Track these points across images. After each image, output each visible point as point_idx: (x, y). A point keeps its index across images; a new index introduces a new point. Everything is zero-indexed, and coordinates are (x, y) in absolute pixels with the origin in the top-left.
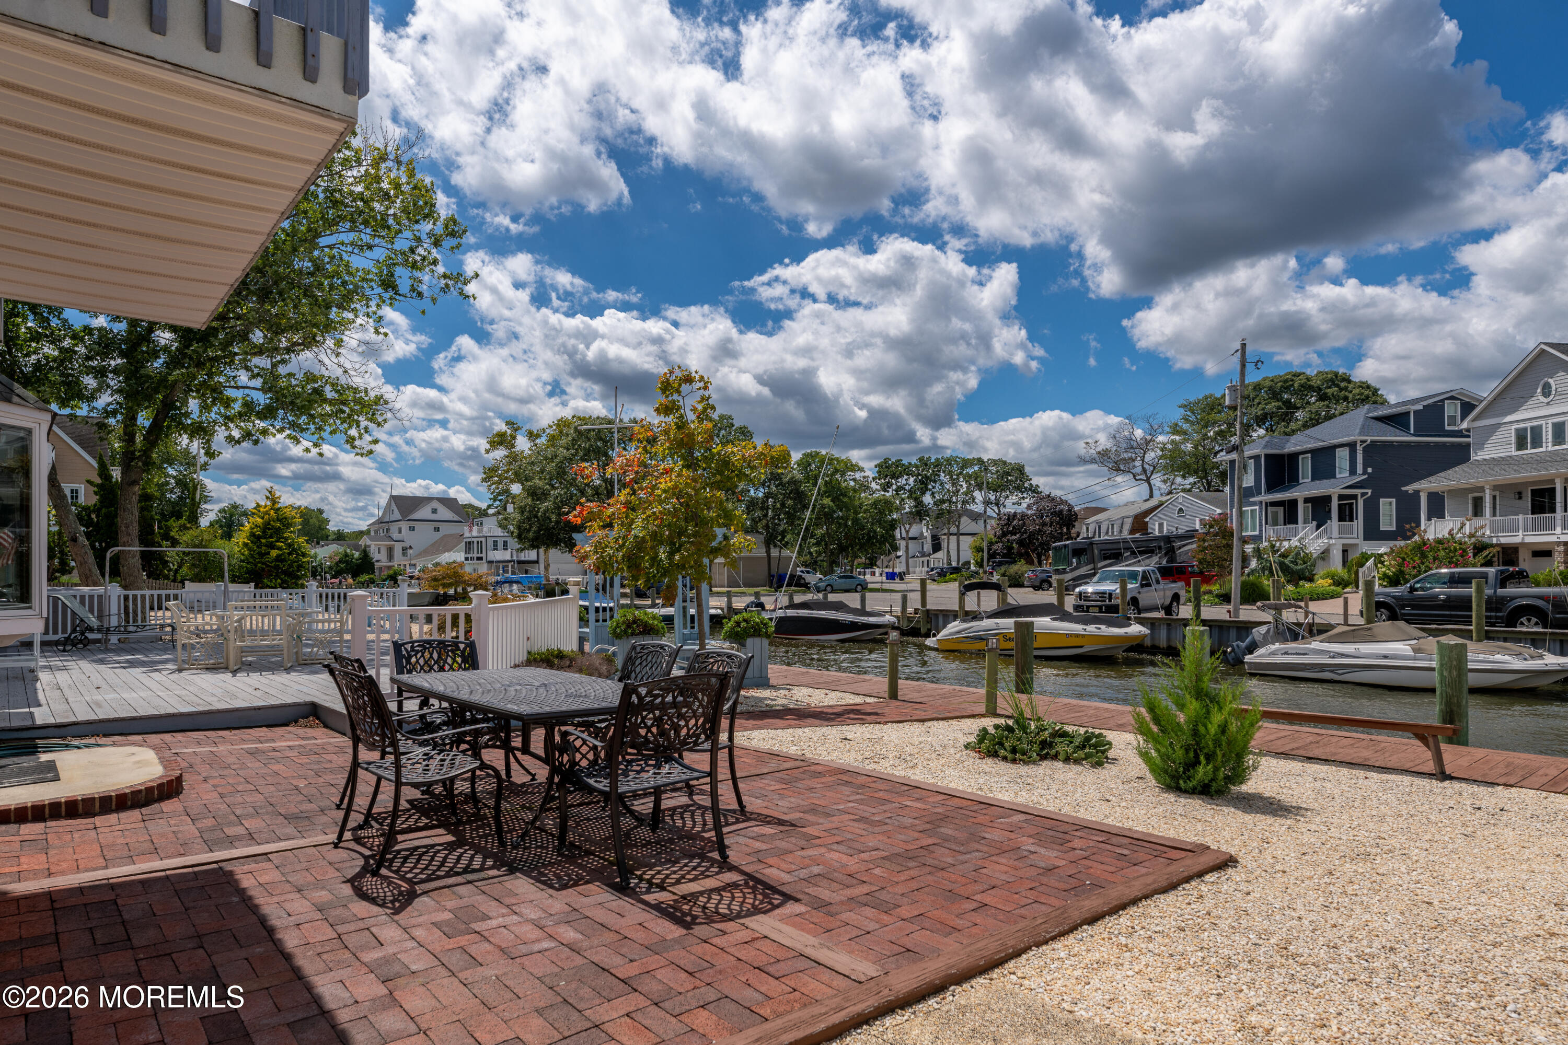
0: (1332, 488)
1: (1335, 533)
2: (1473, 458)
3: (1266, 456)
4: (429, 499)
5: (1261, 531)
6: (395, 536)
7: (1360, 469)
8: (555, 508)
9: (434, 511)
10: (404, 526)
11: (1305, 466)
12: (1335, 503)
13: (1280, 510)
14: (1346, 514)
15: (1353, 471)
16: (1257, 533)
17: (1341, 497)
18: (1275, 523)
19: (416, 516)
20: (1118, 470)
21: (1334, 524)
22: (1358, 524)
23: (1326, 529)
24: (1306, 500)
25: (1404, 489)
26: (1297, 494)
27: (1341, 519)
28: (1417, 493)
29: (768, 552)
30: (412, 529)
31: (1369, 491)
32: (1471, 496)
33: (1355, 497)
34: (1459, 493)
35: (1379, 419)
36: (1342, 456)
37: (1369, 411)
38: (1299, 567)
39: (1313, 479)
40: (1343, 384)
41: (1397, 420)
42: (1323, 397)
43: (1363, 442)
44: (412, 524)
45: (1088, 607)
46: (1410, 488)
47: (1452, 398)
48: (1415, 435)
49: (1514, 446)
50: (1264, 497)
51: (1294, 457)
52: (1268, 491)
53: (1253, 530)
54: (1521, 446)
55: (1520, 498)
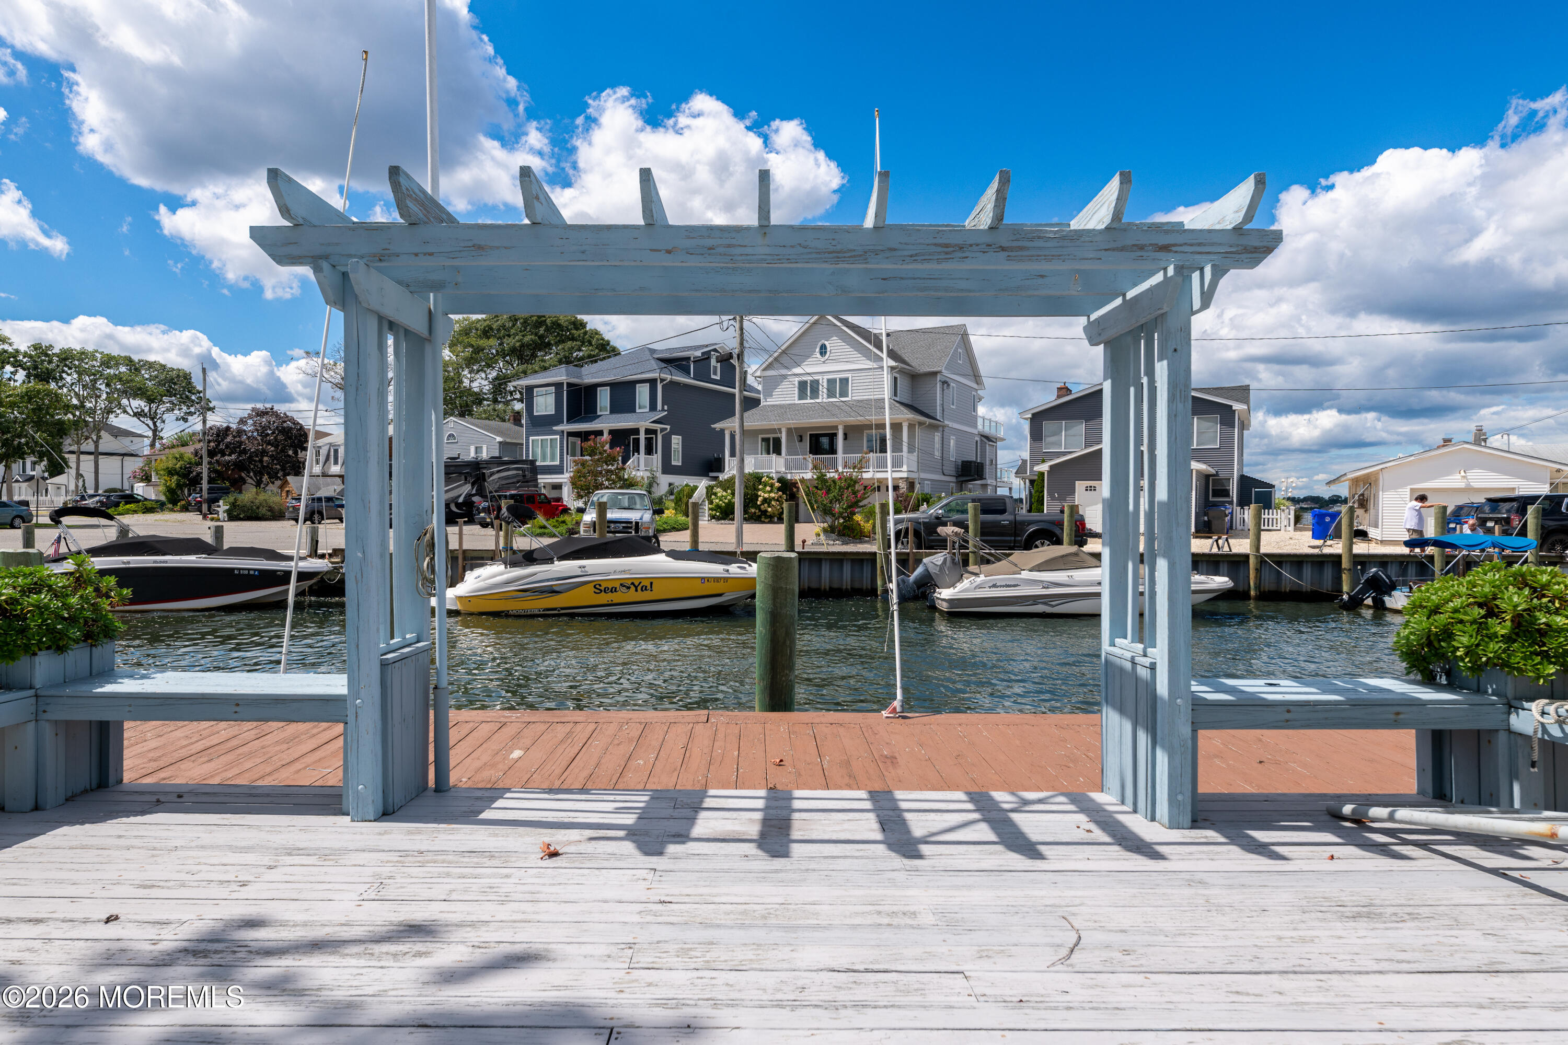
0: (638, 423)
1: (641, 466)
2: (763, 403)
3: (569, 385)
5: (561, 461)
7: (659, 407)
11: (604, 398)
12: (642, 437)
13: (583, 441)
14: (647, 449)
15: (653, 407)
16: (557, 463)
17: (648, 431)
18: (577, 454)
21: (640, 456)
22: (657, 458)
23: (634, 462)
24: (610, 433)
25: (713, 426)
26: (597, 425)
28: (722, 431)
31: (668, 427)
32: (760, 436)
33: (656, 432)
34: (752, 434)
35: (663, 361)
36: (643, 393)
39: (612, 412)
41: (677, 364)
43: (663, 380)
46: (718, 426)
47: (715, 350)
48: (694, 379)
49: (796, 395)
50: (566, 427)
51: (591, 390)
52: (569, 420)
53: (553, 459)
54: (802, 395)
55: (801, 441)
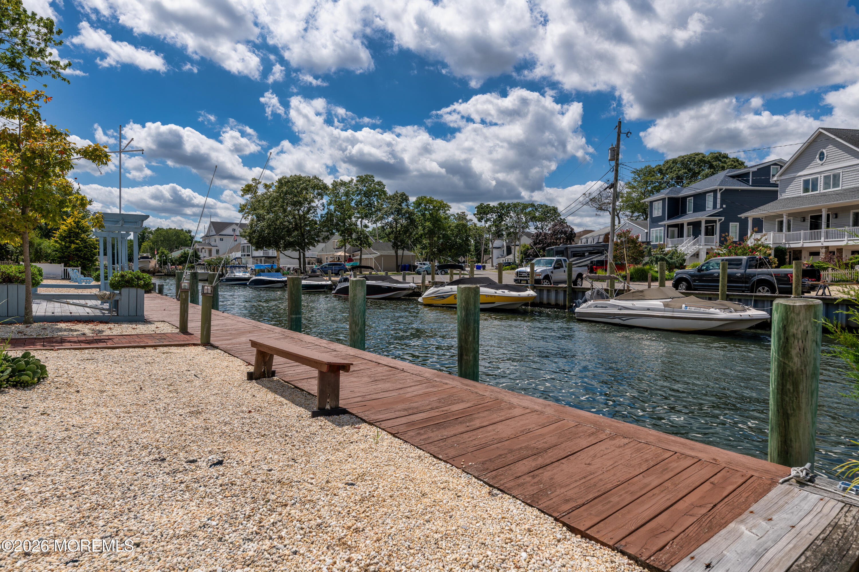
0: (702, 217)
1: (703, 243)
2: (780, 197)
3: (669, 199)
4: (231, 224)
5: (664, 241)
6: (213, 243)
7: (718, 206)
8: (268, 226)
9: (234, 230)
10: (218, 238)
11: (690, 204)
12: (703, 225)
13: (676, 230)
14: (710, 232)
15: (715, 207)
16: (662, 243)
17: (707, 222)
18: (673, 237)
19: (223, 233)
20: (601, 209)
21: (702, 237)
22: (716, 238)
23: (698, 240)
24: (689, 224)
25: (739, 216)
26: (684, 220)
27: (706, 234)
28: (746, 218)
29: (396, 252)
30: (222, 240)
31: (723, 218)
32: (777, 220)
33: (715, 222)
34: (771, 218)
35: (733, 177)
36: (710, 198)
37: (728, 173)
38: (673, 261)
39: (694, 211)
40: (723, 160)
41: (743, 177)
42: (711, 167)
43: (720, 190)
44: (222, 237)
45: (521, 280)
46: (743, 216)
47: (775, 164)
48: (751, 186)
49: (802, 190)
50: (667, 222)
51: (684, 199)
52: (669, 219)
53: (661, 241)
54: (806, 190)
55: (804, 221)
